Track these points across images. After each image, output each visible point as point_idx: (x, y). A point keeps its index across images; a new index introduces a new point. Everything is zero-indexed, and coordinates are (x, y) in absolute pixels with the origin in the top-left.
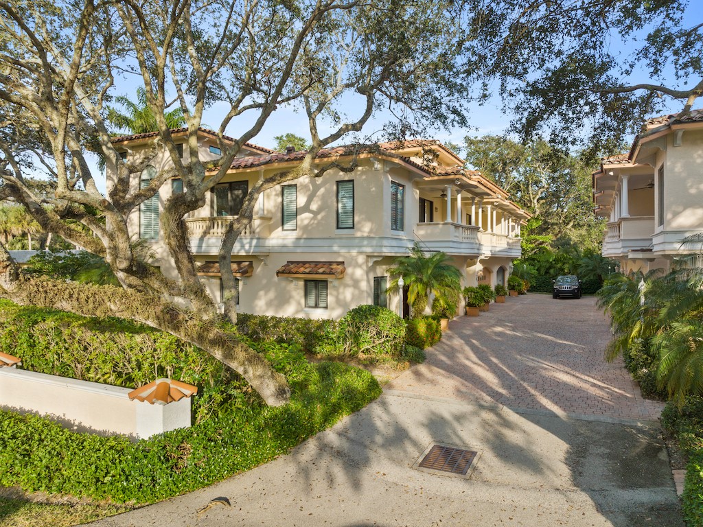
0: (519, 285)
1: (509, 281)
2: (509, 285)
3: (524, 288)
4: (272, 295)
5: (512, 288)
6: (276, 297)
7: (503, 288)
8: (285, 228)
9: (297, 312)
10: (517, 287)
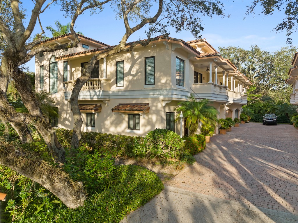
0: (246, 118)
1: (240, 116)
2: (241, 118)
3: (248, 120)
5: (242, 119)
7: (238, 119)
10: (244, 119)
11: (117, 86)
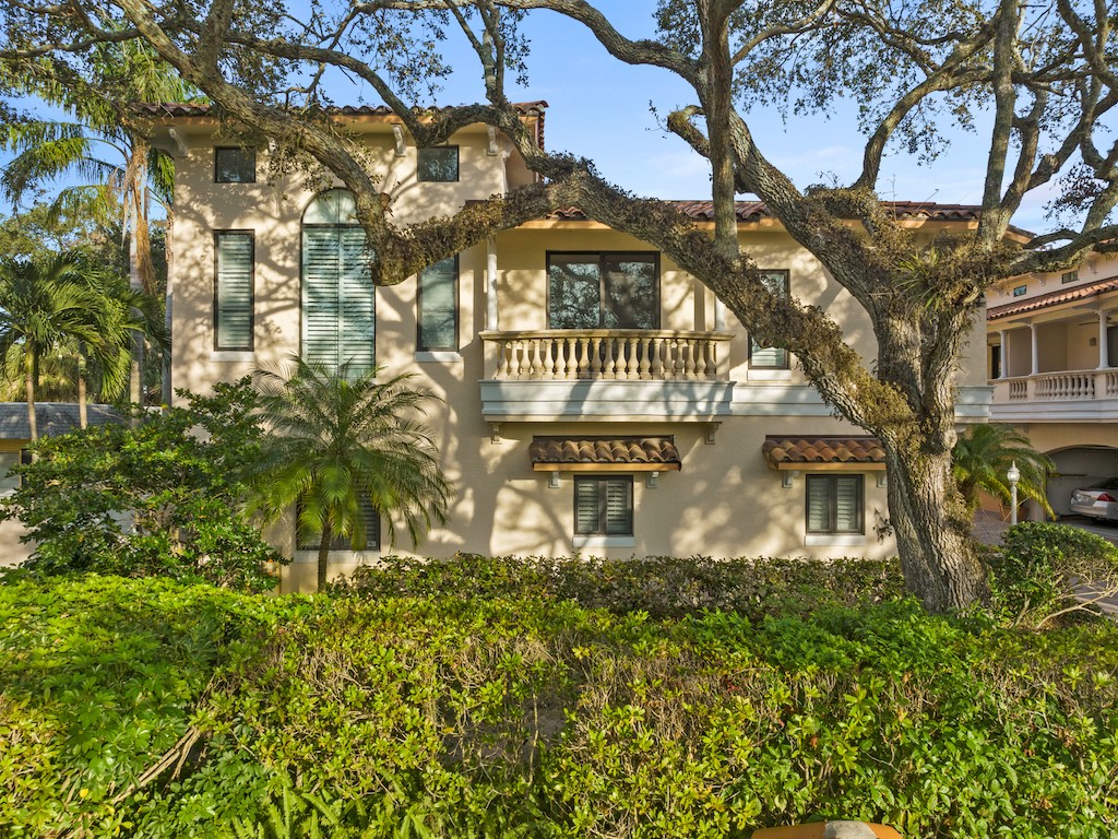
4: (719, 516)
6: (731, 523)
8: (754, 363)
9: (787, 550)
11: (751, 367)
